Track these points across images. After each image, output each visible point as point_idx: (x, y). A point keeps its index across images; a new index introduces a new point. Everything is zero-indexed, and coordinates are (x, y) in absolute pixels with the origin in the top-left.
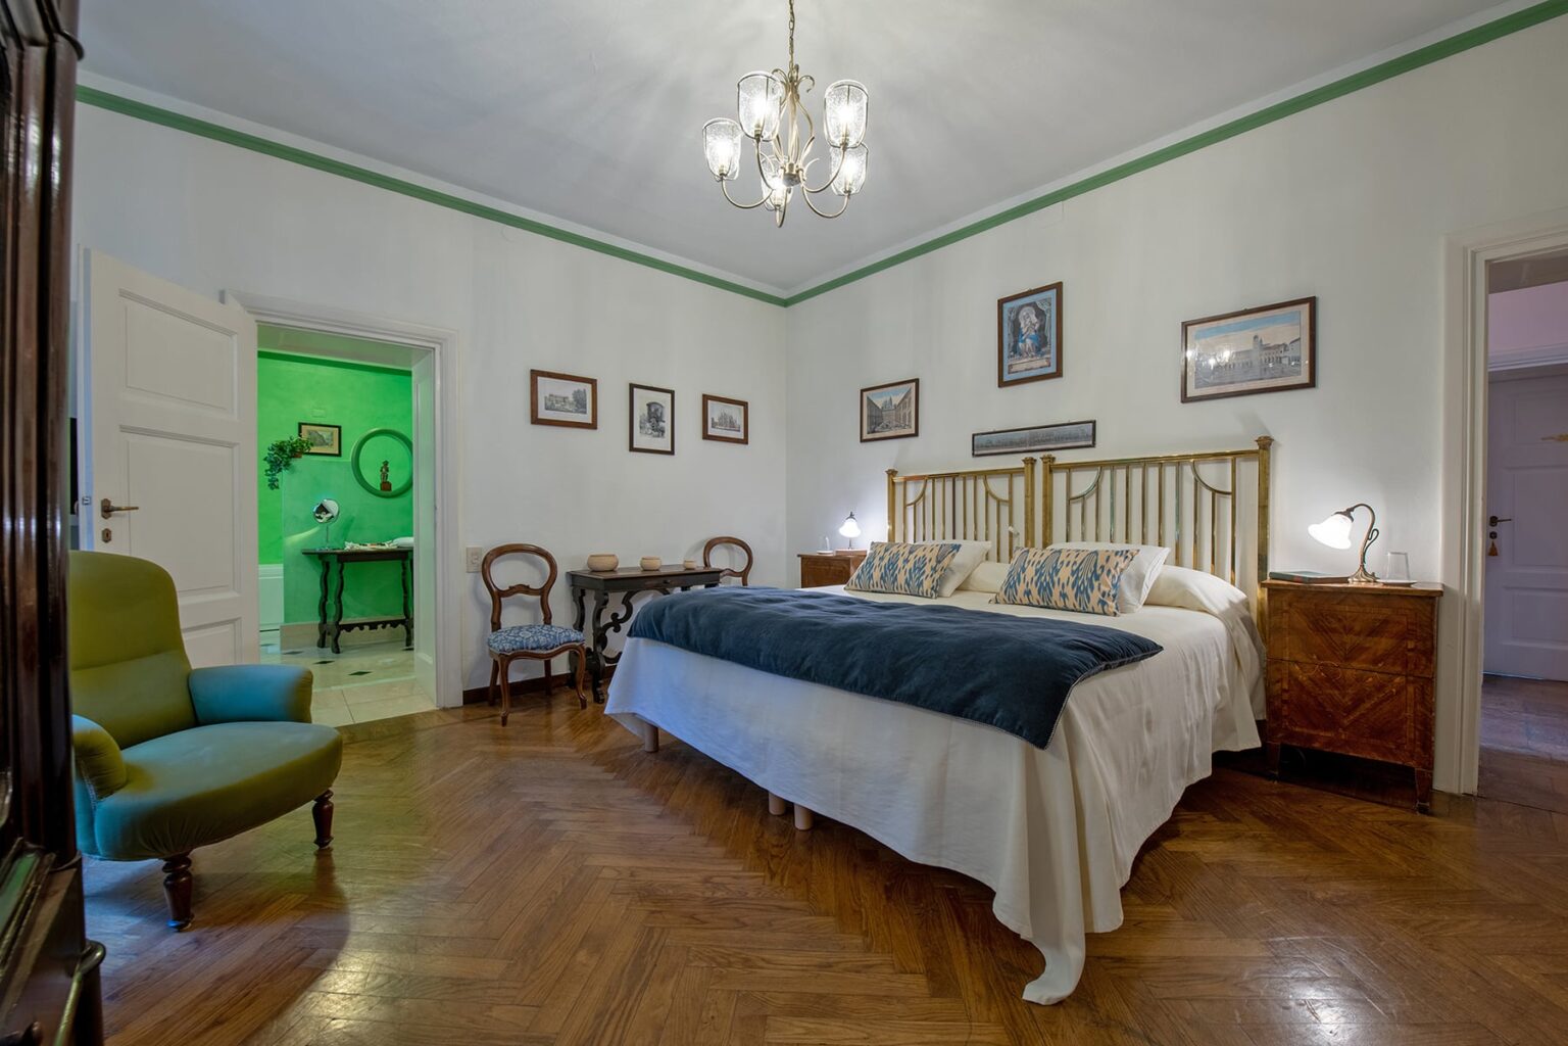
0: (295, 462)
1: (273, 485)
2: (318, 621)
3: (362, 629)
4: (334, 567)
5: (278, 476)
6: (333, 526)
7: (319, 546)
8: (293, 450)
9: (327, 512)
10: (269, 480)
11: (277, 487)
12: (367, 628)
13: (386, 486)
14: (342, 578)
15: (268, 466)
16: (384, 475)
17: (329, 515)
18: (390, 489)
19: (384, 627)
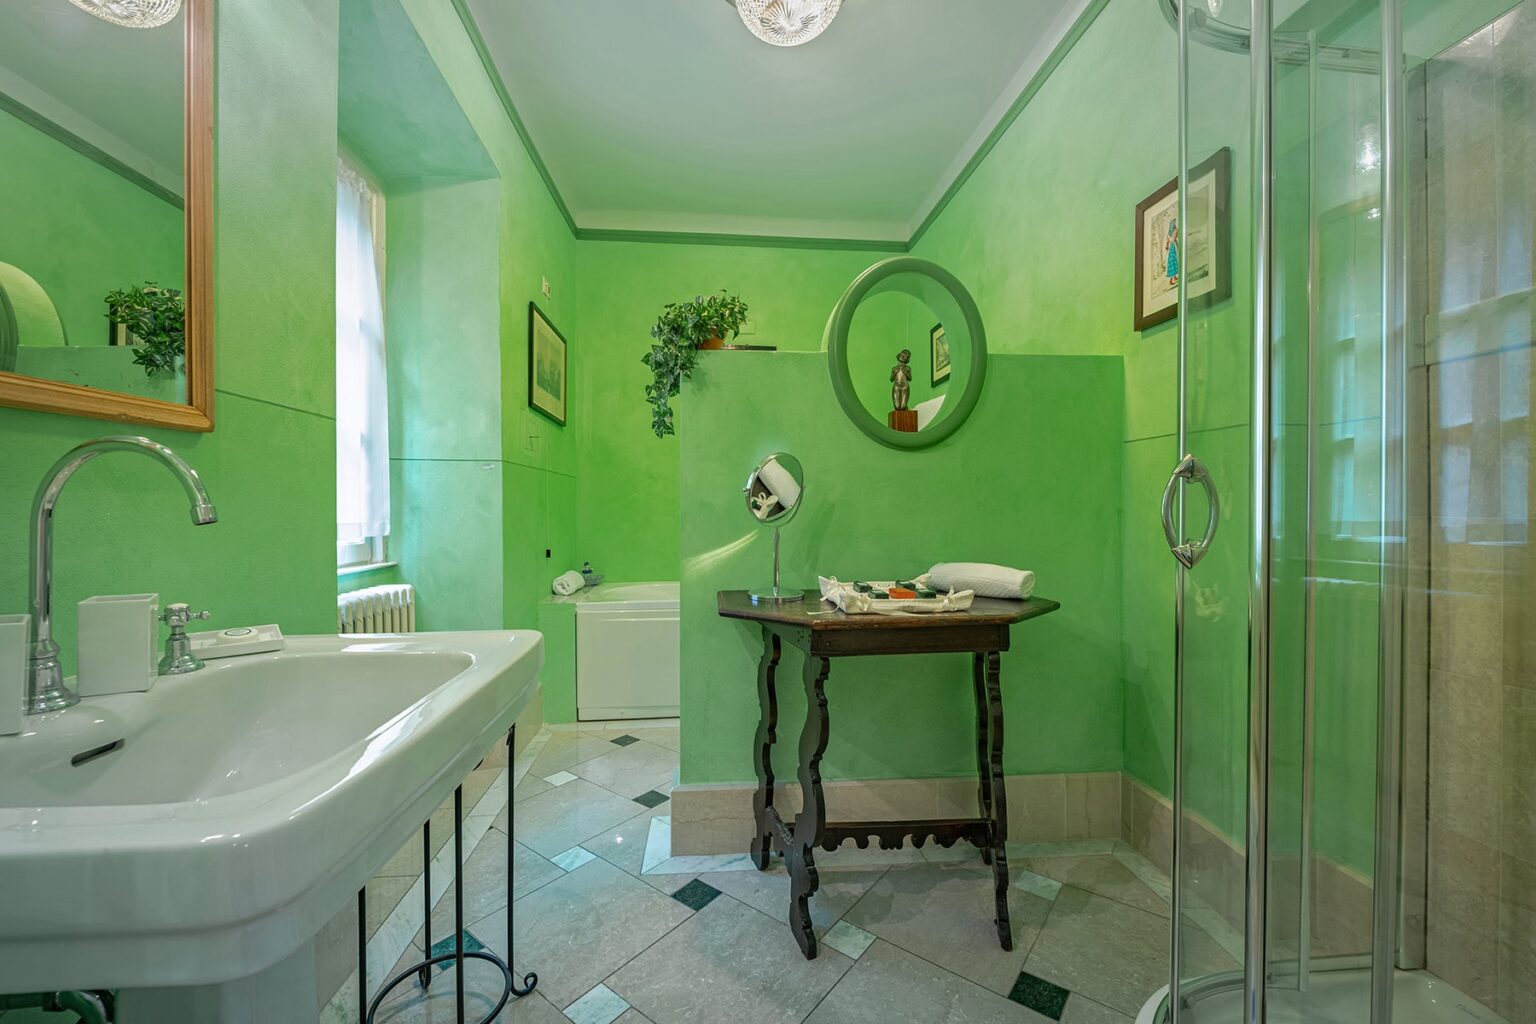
0: (706, 360)
1: (663, 425)
2: (753, 784)
3: (863, 844)
4: (796, 659)
5: (672, 402)
6: (786, 528)
7: (758, 588)
8: (699, 326)
9: (769, 494)
10: (656, 413)
11: (670, 430)
12: (874, 840)
13: (904, 419)
14: (823, 704)
15: (650, 377)
16: (902, 390)
17: (773, 500)
18: (914, 428)
19: (918, 843)
